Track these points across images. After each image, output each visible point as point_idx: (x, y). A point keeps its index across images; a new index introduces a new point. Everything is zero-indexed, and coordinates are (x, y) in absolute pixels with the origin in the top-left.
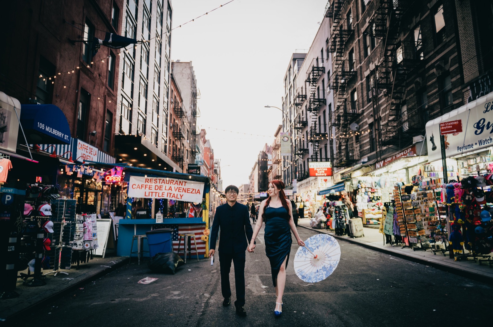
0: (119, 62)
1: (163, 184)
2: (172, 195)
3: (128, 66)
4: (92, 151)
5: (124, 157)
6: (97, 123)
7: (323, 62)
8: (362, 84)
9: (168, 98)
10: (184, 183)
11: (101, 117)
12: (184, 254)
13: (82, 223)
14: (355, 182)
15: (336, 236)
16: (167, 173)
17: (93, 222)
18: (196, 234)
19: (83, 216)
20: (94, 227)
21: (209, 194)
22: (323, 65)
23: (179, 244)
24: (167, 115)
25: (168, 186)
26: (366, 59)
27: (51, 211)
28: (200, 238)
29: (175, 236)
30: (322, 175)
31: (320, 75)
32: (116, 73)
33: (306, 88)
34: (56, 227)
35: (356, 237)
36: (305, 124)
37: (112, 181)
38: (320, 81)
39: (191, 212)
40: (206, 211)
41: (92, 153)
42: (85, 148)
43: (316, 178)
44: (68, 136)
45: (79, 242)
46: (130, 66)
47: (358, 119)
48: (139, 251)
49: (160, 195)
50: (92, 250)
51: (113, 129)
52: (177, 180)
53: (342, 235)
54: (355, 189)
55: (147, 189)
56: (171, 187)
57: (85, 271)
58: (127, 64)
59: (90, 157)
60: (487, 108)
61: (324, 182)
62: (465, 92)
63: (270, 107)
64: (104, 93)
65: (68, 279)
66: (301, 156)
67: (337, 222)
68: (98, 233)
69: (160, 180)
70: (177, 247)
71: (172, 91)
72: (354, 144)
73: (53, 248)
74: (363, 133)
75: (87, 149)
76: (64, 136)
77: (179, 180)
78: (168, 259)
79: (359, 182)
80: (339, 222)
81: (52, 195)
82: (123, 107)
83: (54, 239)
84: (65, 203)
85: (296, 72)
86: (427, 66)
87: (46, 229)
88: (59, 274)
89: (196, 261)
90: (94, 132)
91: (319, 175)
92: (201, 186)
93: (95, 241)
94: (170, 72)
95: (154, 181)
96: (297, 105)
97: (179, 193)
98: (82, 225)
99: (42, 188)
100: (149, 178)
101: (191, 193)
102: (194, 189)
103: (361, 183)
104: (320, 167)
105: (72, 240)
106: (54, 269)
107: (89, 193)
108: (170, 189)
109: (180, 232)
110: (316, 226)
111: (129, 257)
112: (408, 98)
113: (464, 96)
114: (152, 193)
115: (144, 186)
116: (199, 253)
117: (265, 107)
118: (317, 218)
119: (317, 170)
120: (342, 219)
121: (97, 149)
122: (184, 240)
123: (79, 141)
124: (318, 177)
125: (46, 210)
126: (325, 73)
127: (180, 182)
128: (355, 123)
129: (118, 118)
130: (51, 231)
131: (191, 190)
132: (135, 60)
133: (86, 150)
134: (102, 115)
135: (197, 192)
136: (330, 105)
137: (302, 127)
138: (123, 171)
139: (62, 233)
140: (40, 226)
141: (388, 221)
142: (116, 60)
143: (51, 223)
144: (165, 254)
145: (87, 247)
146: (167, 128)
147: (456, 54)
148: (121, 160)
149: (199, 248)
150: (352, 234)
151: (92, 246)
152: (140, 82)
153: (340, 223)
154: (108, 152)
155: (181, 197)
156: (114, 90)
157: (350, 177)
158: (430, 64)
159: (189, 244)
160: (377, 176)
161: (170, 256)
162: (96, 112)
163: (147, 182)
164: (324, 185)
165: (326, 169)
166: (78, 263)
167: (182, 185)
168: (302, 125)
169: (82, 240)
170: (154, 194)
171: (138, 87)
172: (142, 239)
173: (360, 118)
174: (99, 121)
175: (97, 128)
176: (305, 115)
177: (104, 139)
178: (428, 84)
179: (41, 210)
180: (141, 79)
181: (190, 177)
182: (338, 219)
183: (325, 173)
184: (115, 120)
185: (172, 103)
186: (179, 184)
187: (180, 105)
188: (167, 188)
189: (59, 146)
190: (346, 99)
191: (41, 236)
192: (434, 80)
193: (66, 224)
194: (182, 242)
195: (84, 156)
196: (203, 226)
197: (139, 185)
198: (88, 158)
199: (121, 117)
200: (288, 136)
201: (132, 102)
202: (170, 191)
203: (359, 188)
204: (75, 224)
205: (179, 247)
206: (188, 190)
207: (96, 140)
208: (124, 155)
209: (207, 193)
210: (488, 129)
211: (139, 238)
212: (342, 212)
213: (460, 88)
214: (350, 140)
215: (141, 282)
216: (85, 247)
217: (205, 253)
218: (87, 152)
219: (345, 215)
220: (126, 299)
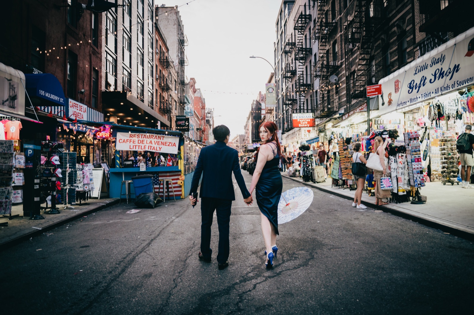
0: (102, 19)
1: (145, 138)
2: (152, 148)
3: (110, 21)
4: (82, 109)
5: (111, 112)
6: (85, 81)
7: (310, 9)
8: (341, 35)
9: (153, 49)
10: (162, 138)
11: (88, 75)
12: (163, 196)
13: (82, 170)
14: (329, 133)
15: (304, 182)
16: (147, 130)
17: (89, 170)
18: (173, 180)
19: (82, 165)
20: (90, 174)
21: (184, 147)
22: (310, 12)
23: (159, 188)
24: (152, 67)
25: (149, 140)
26: (345, 11)
27: (60, 162)
28: (176, 183)
29: (156, 181)
30: (305, 125)
31: (307, 23)
32: (99, 30)
33: (295, 35)
34: (63, 173)
35: (317, 182)
36: (294, 73)
37: (102, 136)
38: (307, 30)
39: (169, 162)
40: (182, 160)
41: (82, 110)
42: (76, 106)
43: (300, 129)
44: (63, 99)
45: (80, 185)
46: (112, 21)
47: (338, 71)
48: (127, 193)
49: (143, 148)
50: (90, 191)
51: (99, 86)
52: (156, 135)
53: (308, 181)
54: (329, 139)
55: (132, 143)
56: (151, 141)
57: (86, 207)
58: (110, 20)
59: (80, 114)
60: (416, 71)
61: (308, 133)
62: (416, 51)
63: (255, 57)
64: (89, 52)
65: (75, 210)
66: (291, 106)
67: (304, 170)
68: (94, 179)
69: (142, 135)
70: (157, 190)
71: (157, 40)
72: (335, 95)
73: (62, 189)
74: (341, 84)
75: (78, 107)
76: (60, 99)
77: (158, 136)
78: (149, 197)
79: (332, 133)
80: (306, 169)
81: (59, 149)
82: (108, 63)
83: (62, 182)
84: (68, 155)
85: (287, 17)
86: (390, 24)
87: (57, 174)
88: (67, 208)
89: (173, 201)
90: (83, 90)
91: (302, 126)
92: (176, 140)
93: (92, 185)
94: (154, 21)
95: (137, 136)
96: (286, 53)
97: (158, 146)
98: (81, 172)
99: (51, 144)
100: (133, 134)
101: (168, 145)
102: (170, 143)
103: (334, 134)
104: (303, 118)
105: (75, 183)
106: (64, 204)
107: (81, 147)
108: (151, 142)
109: (160, 178)
110: (292, 175)
111: (119, 198)
112: (376, 53)
113: (415, 55)
114: (136, 146)
115: (129, 141)
116: (176, 195)
117: (250, 57)
118: (293, 167)
119: (300, 121)
120: (308, 167)
121: (86, 107)
122: (163, 184)
123: (70, 100)
124: (302, 128)
125: (56, 160)
126: (311, 21)
127: (159, 137)
128: (335, 75)
129: (103, 75)
130: (60, 176)
131: (168, 144)
132: (117, 14)
133: (76, 108)
134: (89, 73)
135: (173, 145)
136: (315, 55)
137: (291, 76)
138: (111, 128)
139: (67, 178)
140: (52, 172)
141: (335, 167)
142: (99, 17)
143: (59, 170)
144: (147, 193)
145: (86, 189)
146: (153, 80)
147: (411, 15)
148: (108, 114)
149: (175, 191)
150: (315, 180)
151: (90, 188)
152: (123, 36)
153: (307, 171)
154: (96, 108)
155: (160, 149)
156: (99, 48)
157: (325, 129)
158: (392, 22)
159: (168, 188)
160: (342, 127)
161: (150, 195)
162: (83, 72)
163: (131, 137)
164: (307, 135)
165: (309, 120)
166: (80, 202)
167: (160, 139)
168: (291, 75)
169: (82, 184)
170: (137, 147)
171: (121, 41)
172: (129, 183)
173: (340, 70)
174: (86, 80)
175: (85, 86)
176: (294, 64)
177: (92, 96)
178: (391, 41)
179: (52, 160)
180: (124, 33)
181: (167, 133)
182: (305, 167)
183: (308, 124)
184: (101, 77)
185: (157, 53)
186: (158, 138)
187: (166, 54)
188: (148, 142)
189: (53, 107)
190: (328, 51)
191: (54, 179)
192: (395, 38)
193: (70, 171)
194: (162, 186)
195: (76, 113)
196: (179, 173)
197: (124, 140)
198: (79, 115)
199: (106, 73)
200: (273, 88)
201: (116, 57)
202: (150, 145)
203: (332, 139)
204: (76, 171)
205: (159, 190)
206: (165, 144)
207: (84, 98)
208: (111, 110)
209: (182, 145)
210: (415, 89)
211: (127, 182)
212: (309, 161)
213: (412, 48)
214: (331, 91)
215: (128, 212)
216: (85, 188)
217: (181, 195)
218: (77, 110)
219: (311, 163)
220: (118, 221)
